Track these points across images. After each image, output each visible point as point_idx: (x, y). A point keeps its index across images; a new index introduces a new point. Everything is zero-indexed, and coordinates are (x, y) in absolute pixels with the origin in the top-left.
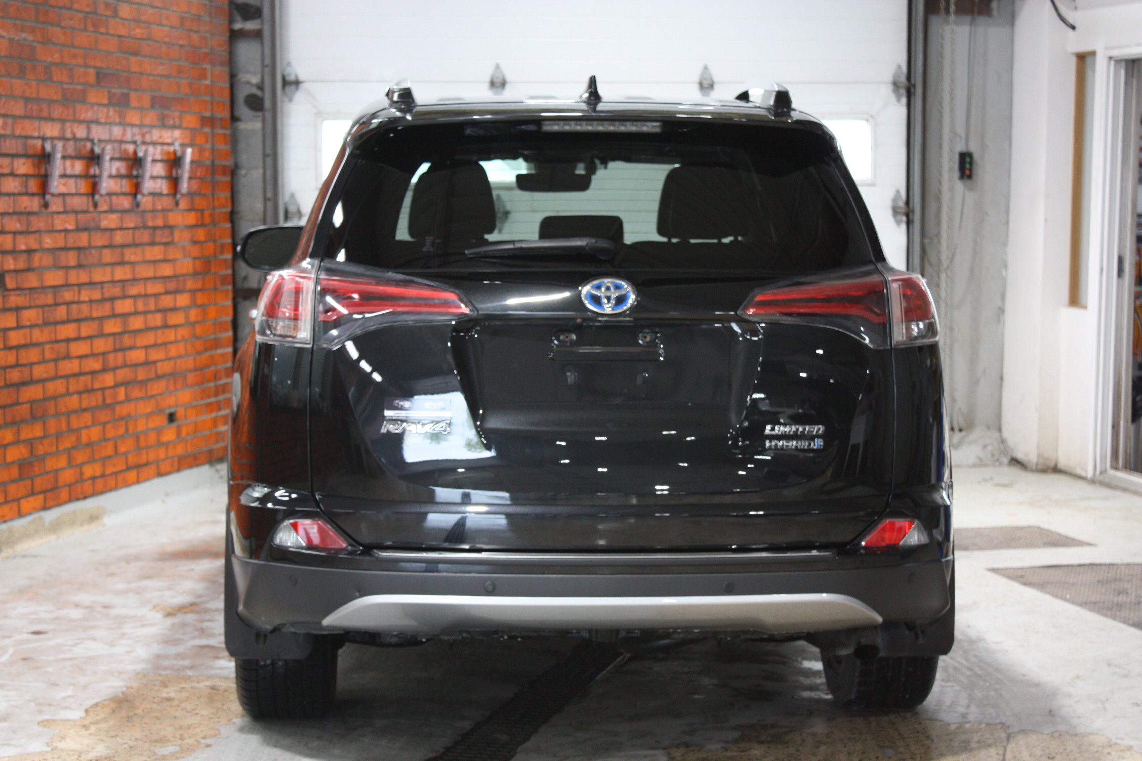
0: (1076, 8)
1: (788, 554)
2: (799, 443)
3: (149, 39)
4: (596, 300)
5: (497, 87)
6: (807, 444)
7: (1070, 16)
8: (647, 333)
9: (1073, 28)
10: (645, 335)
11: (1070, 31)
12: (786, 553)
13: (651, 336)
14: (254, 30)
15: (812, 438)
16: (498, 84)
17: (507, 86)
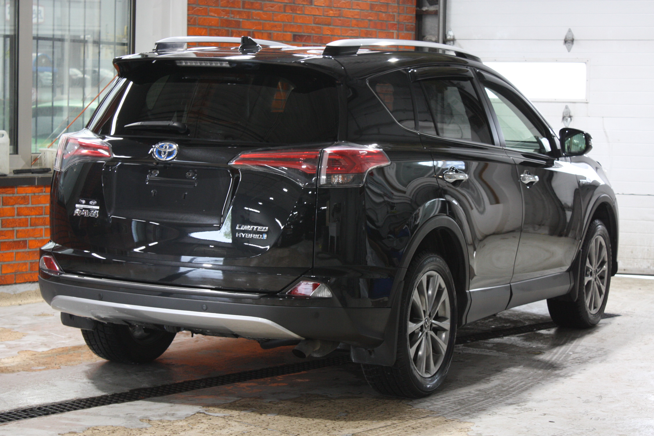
1: (236, 294)
2: (254, 235)
3: (340, 16)
4: (159, 153)
5: (569, 43)
6: (258, 236)
8: (191, 172)
10: (190, 173)
12: (235, 293)
13: (192, 174)
14: (434, 11)
15: (262, 233)
16: (569, 41)
17: (575, 42)
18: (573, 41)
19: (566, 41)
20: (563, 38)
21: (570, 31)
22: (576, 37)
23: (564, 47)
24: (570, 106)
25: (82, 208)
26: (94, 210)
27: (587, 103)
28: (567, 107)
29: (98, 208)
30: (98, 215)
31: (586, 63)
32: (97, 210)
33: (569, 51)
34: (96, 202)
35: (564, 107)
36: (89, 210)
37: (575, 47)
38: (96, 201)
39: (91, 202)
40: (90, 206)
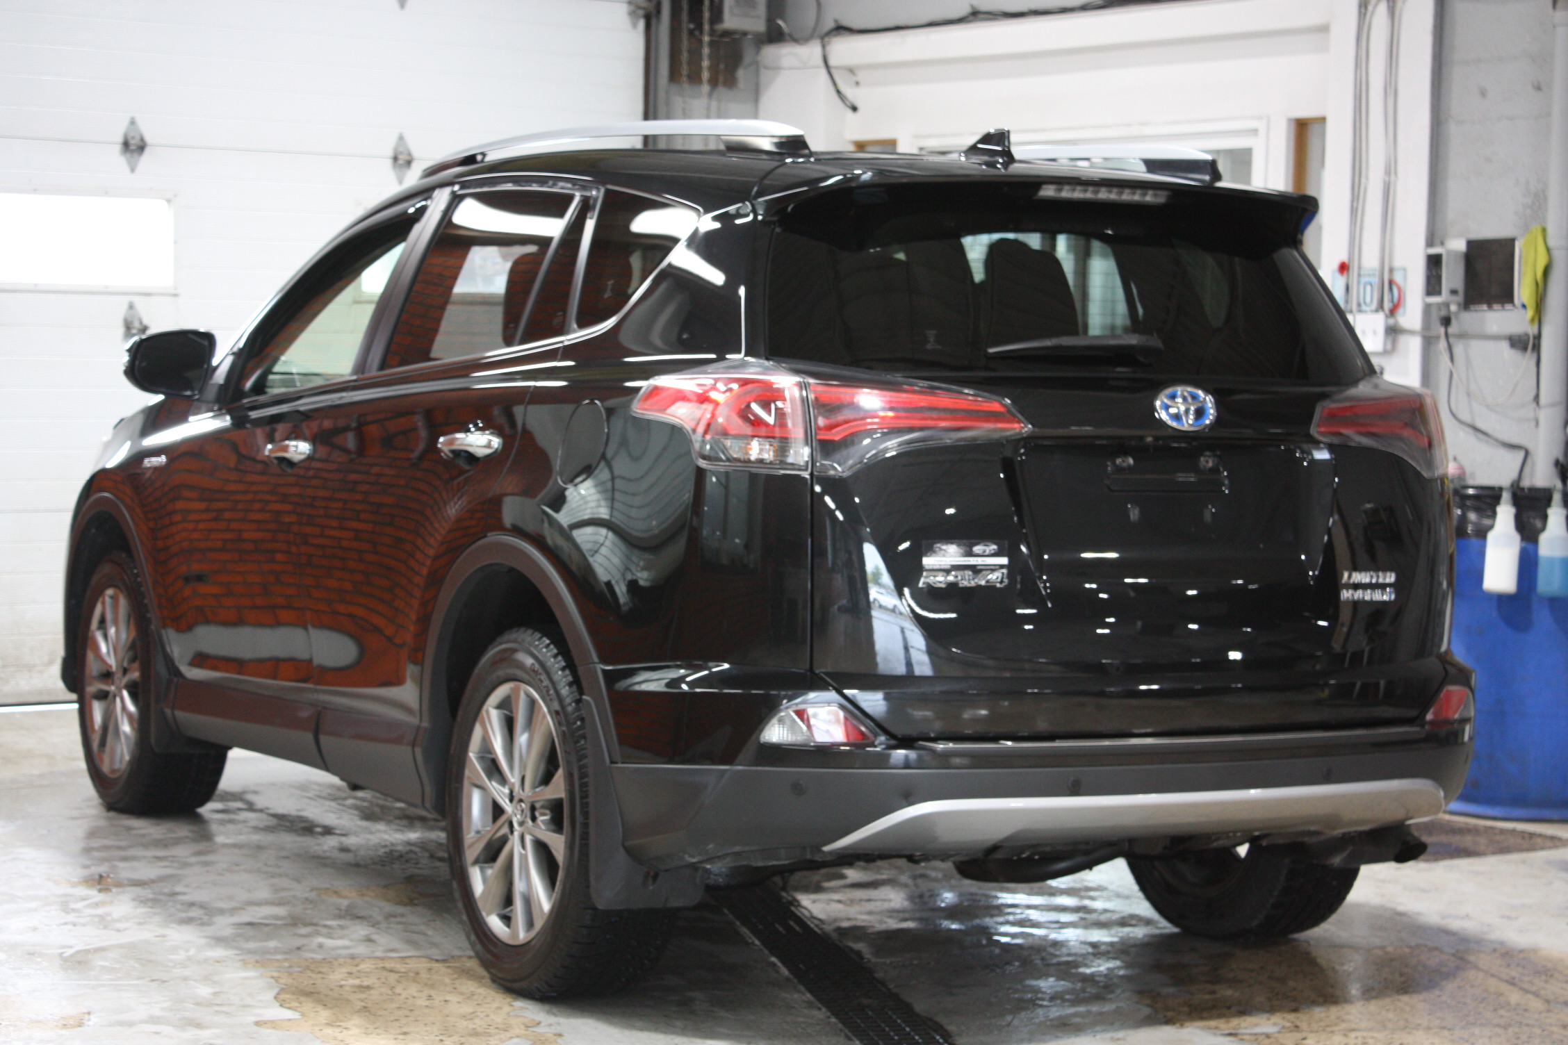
0: (857, 83)
2: (1373, 593)
5: (132, 151)
6: (1380, 594)
7: (849, 92)
8: (1208, 456)
9: (854, 109)
10: (1207, 458)
11: (849, 113)
13: (1214, 460)
15: (1382, 587)
16: (134, 147)
17: (147, 151)
18: (142, 148)
19: (126, 145)
20: (120, 139)
21: (133, 122)
22: (149, 139)
23: (120, 161)
24: (138, 301)
25: (948, 567)
26: (993, 569)
27: (176, 295)
28: (131, 306)
29: (1004, 561)
30: (1006, 581)
31: (169, 201)
32: (1002, 567)
33: (133, 170)
34: (995, 547)
35: (126, 306)
36: (975, 570)
37: (145, 160)
38: (995, 544)
39: (978, 549)
40: (975, 559)
